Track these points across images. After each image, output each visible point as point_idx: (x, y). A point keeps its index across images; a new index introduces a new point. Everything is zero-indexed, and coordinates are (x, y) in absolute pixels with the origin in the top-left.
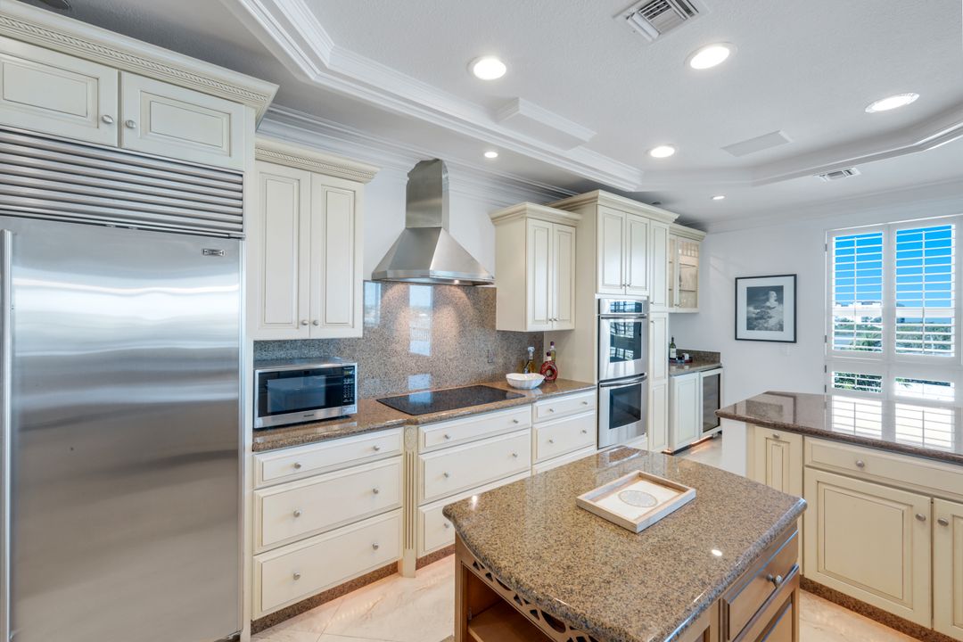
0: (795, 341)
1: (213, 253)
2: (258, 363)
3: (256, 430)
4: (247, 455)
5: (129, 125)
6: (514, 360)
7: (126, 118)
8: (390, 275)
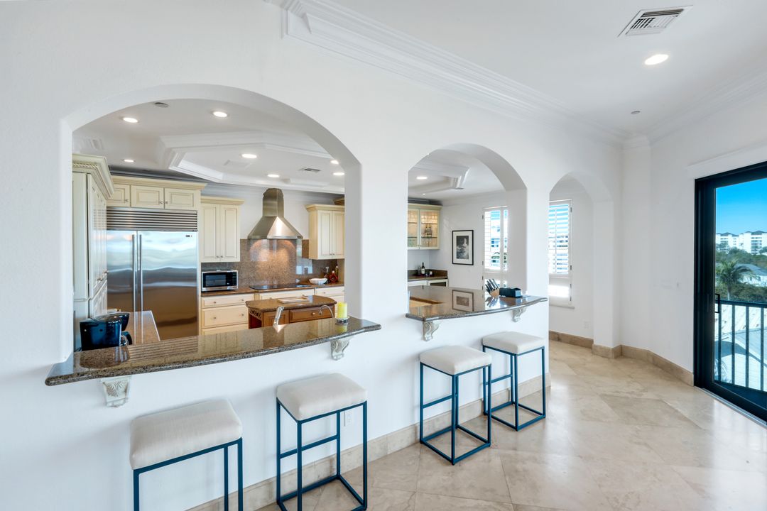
0: (473, 264)
1: (188, 236)
2: (202, 271)
3: (202, 292)
4: (200, 298)
5: (167, 203)
6: (319, 272)
7: (166, 201)
8: (253, 237)
